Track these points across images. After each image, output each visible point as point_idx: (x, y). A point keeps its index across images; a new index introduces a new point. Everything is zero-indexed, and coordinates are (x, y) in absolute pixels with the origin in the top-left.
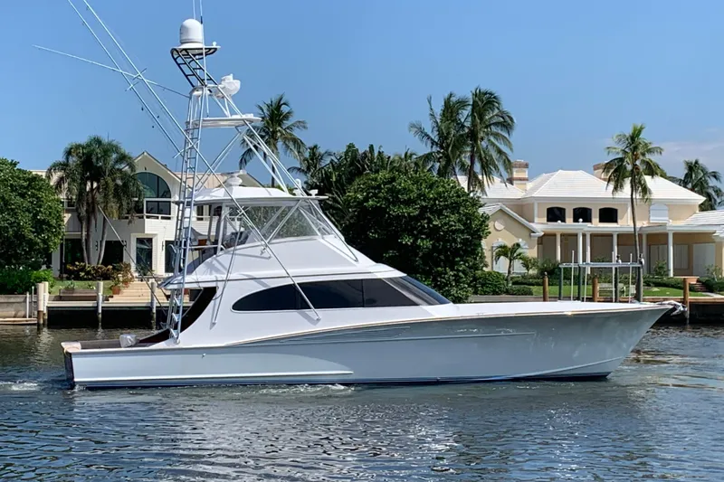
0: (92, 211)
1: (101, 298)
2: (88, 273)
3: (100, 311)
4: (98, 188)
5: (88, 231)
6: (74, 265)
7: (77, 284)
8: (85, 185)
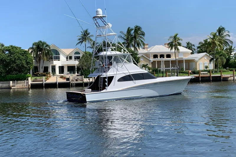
0: (40, 59)
1: (44, 81)
2: (40, 75)
3: (44, 84)
4: (41, 53)
5: (39, 64)
6: (36, 73)
7: (38, 78)
8: (38, 53)
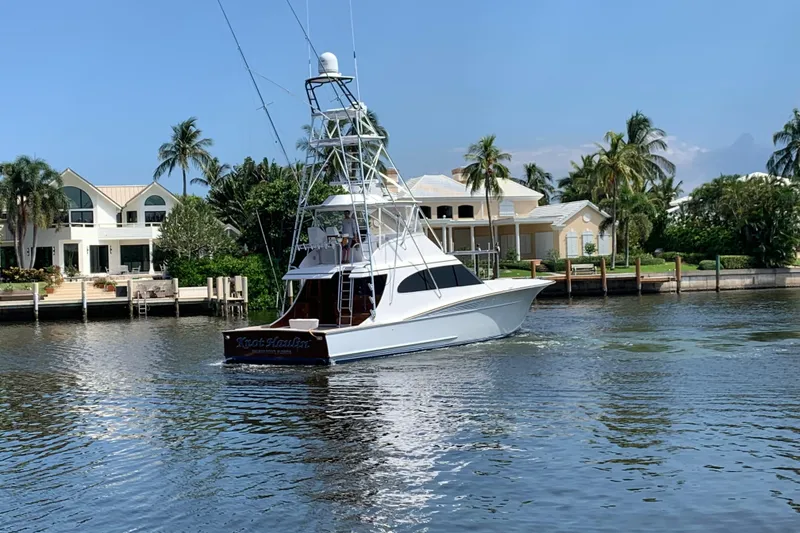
0: (22, 223)
1: (37, 297)
2: (22, 276)
3: (37, 308)
4: (27, 201)
5: (20, 239)
6: (8, 269)
7: (14, 286)
8: (16, 199)
